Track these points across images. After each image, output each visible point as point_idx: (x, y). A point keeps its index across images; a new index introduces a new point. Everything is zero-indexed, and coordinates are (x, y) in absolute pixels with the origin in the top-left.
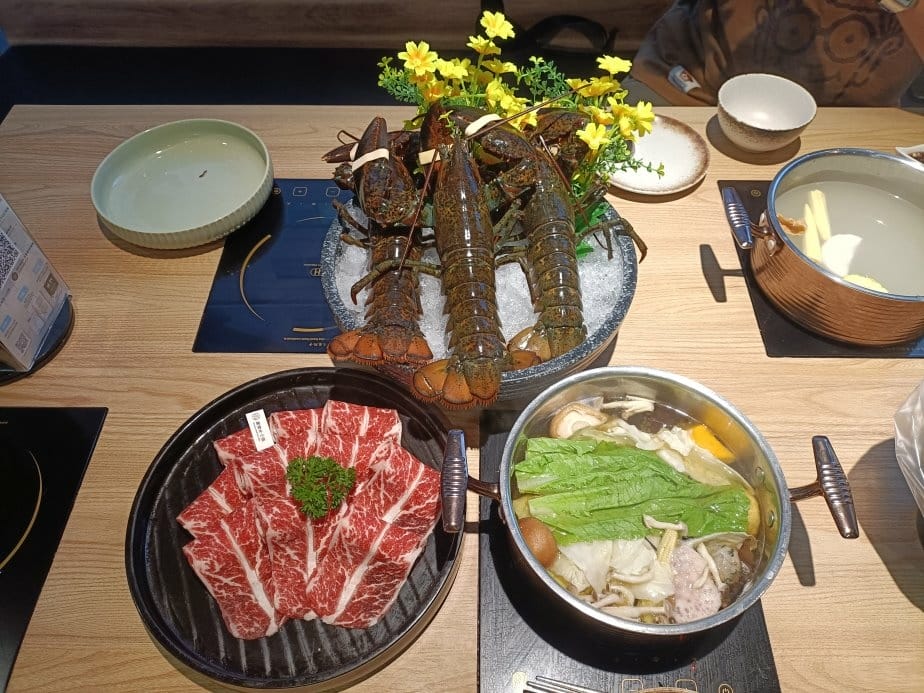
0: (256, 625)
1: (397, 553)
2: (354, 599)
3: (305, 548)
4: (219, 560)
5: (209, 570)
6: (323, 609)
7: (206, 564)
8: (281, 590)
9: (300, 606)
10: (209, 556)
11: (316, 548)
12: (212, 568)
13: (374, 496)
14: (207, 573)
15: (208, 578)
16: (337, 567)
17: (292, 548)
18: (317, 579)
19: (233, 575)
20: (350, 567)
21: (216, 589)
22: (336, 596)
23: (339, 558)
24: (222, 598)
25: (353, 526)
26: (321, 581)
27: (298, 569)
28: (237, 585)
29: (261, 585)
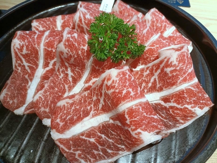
2: (82, 134)
3: (80, 77)
4: (27, 47)
5: (18, 49)
6: (58, 124)
7: (20, 44)
9: (47, 110)
10: (24, 41)
11: (87, 82)
12: (21, 50)
13: (146, 77)
14: (17, 50)
15: (16, 53)
16: (90, 104)
17: (73, 71)
18: (71, 101)
19: (30, 63)
20: (98, 110)
21: (17, 65)
22: (73, 122)
23: (95, 98)
24: (17, 72)
25: (118, 79)
26: (72, 105)
27: (66, 86)
28: (29, 71)
29: (40, 80)
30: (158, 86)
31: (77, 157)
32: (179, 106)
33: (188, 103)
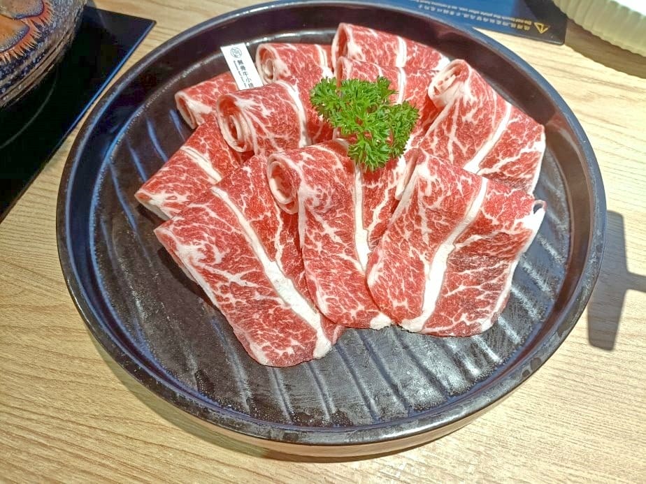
0: (294, 342)
1: (511, 216)
2: (445, 292)
3: (350, 223)
4: (218, 244)
5: (204, 261)
6: (400, 308)
7: (199, 250)
8: (326, 286)
9: (361, 307)
10: (202, 238)
11: (367, 223)
12: (209, 258)
13: (438, 148)
14: (203, 265)
15: (205, 273)
16: (405, 249)
17: (332, 224)
18: (380, 265)
19: (242, 269)
20: (425, 248)
21: (219, 293)
22: (416, 287)
23: (407, 234)
24: (229, 306)
25: (436, 176)
26: (387, 267)
27: (343, 256)
28: (251, 284)
29: (290, 282)
30: (464, 150)
31: (468, 323)
32: (514, 159)
33: (523, 145)
